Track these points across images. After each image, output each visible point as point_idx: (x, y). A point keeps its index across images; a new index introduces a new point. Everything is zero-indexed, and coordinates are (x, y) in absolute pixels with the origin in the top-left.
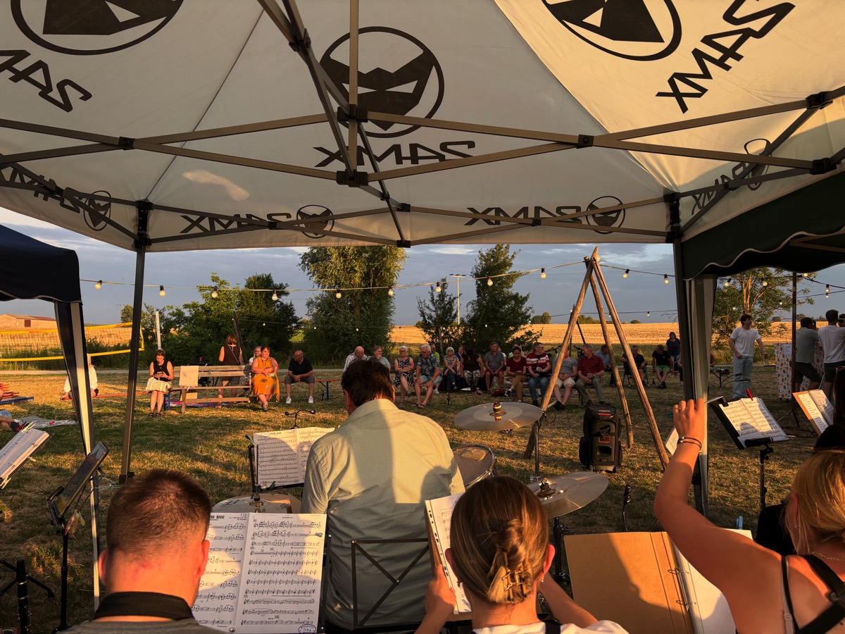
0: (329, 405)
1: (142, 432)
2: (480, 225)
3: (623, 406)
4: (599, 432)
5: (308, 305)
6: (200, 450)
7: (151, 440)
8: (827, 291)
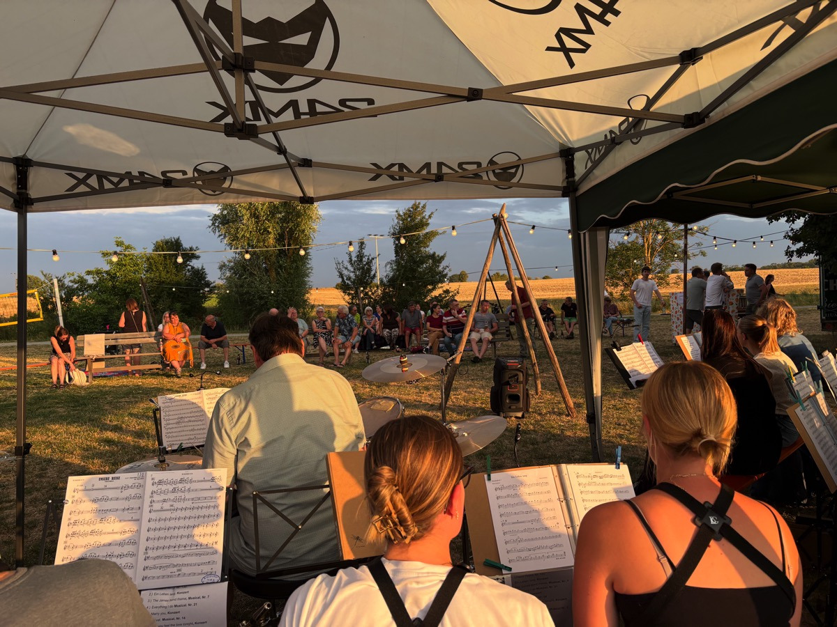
0: (246, 369)
1: (45, 404)
2: (384, 181)
3: (530, 355)
4: (508, 382)
5: (221, 268)
6: (110, 420)
7: (55, 412)
8: (714, 242)
